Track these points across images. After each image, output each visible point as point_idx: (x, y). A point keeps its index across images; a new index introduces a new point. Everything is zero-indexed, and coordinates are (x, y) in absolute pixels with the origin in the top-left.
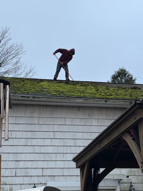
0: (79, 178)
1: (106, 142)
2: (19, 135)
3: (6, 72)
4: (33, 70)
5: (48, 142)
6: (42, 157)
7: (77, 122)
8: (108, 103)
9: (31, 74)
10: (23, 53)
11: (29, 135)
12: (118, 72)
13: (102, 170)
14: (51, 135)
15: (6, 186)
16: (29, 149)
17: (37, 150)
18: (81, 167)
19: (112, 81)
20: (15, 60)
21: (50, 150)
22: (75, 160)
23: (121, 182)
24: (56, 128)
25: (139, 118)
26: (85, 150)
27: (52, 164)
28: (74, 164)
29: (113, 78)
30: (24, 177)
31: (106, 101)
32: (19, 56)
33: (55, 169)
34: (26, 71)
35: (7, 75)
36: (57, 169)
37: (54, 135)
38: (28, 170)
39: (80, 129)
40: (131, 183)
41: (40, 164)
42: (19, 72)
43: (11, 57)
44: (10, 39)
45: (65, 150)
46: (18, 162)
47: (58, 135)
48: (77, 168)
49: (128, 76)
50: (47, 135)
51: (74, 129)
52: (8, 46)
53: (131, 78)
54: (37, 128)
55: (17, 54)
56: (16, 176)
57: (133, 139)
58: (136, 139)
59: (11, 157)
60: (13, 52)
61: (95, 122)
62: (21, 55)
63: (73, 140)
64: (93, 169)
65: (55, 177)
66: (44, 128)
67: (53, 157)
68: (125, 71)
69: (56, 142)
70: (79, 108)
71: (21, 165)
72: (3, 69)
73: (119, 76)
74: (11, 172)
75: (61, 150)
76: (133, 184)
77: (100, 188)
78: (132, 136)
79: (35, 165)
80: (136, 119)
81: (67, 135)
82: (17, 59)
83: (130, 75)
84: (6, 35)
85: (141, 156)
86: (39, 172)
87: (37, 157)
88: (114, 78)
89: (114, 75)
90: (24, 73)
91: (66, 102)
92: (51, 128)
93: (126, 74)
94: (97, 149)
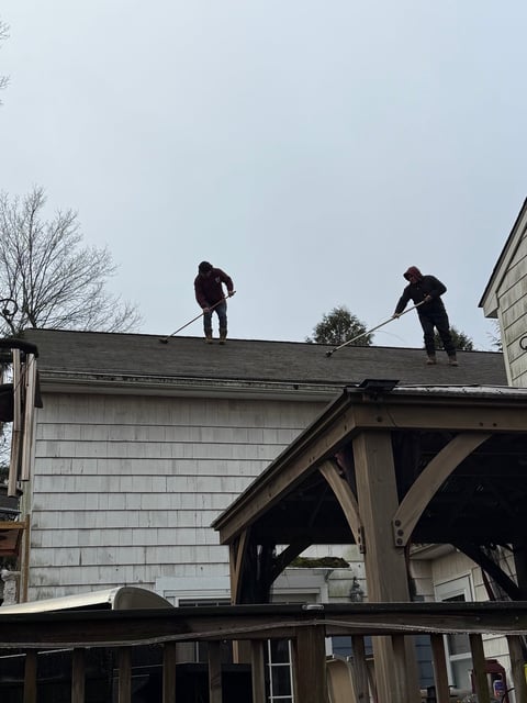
0: (227, 570)
1: (283, 484)
2: (89, 467)
3: (68, 318)
4: (134, 313)
5: (159, 484)
6: (143, 519)
7: (229, 435)
8: (301, 390)
9: (128, 322)
10: (111, 273)
11: (114, 467)
12: (331, 318)
13: (279, 549)
14: (167, 467)
15: (58, 589)
16: (114, 502)
17: (133, 501)
18: (231, 542)
19: (316, 339)
20: (90, 289)
21: (164, 502)
22: (217, 525)
23: (330, 577)
24: (178, 451)
25: (354, 426)
26: (238, 502)
27: (167, 537)
28: (215, 536)
29: (318, 332)
30: (102, 568)
31: (296, 387)
32: (99, 280)
33: (175, 548)
34: (116, 314)
35: (71, 323)
36: (179, 548)
37: (174, 468)
38: (110, 551)
39: (236, 451)
40: (355, 579)
41: (139, 537)
42: (100, 317)
43: (81, 282)
44: (78, 239)
45: (199, 502)
46: (86, 532)
47: (182, 467)
48: (223, 544)
49: (354, 327)
50: (155, 467)
51: (221, 452)
52: (73, 255)
53: (362, 331)
54: (132, 450)
55: (95, 275)
56: (80, 566)
57: (342, 476)
58: (349, 476)
59: (70, 520)
60: (84, 270)
61: (270, 437)
62: (105, 278)
63: (219, 479)
64: (259, 548)
65: (176, 567)
66: (151, 451)
67: (172, 520)
68: (347, 315)
69: (178, 484)
70: (234, 402)
71: (94, 538)
72: (61, 309)
73: (334, 327)
74: (70, 556)
75: (189, 502)
76: (359, 582)
77: (275, 592)
78: (341, 469)
79: (126, 538)
80: (348, 430)
81: (204, 468)
82: (96, 287)
83: (358, 325)
84: (69, 229)
85: (358, 514)
86: (137, 556)
87: (133, 520)
88: (323, 331)
89: (322, 326)
90: (112, 319)
91: (202, 389)
92: (166, 451)
93: (351, 322)
94: (265, 500)
